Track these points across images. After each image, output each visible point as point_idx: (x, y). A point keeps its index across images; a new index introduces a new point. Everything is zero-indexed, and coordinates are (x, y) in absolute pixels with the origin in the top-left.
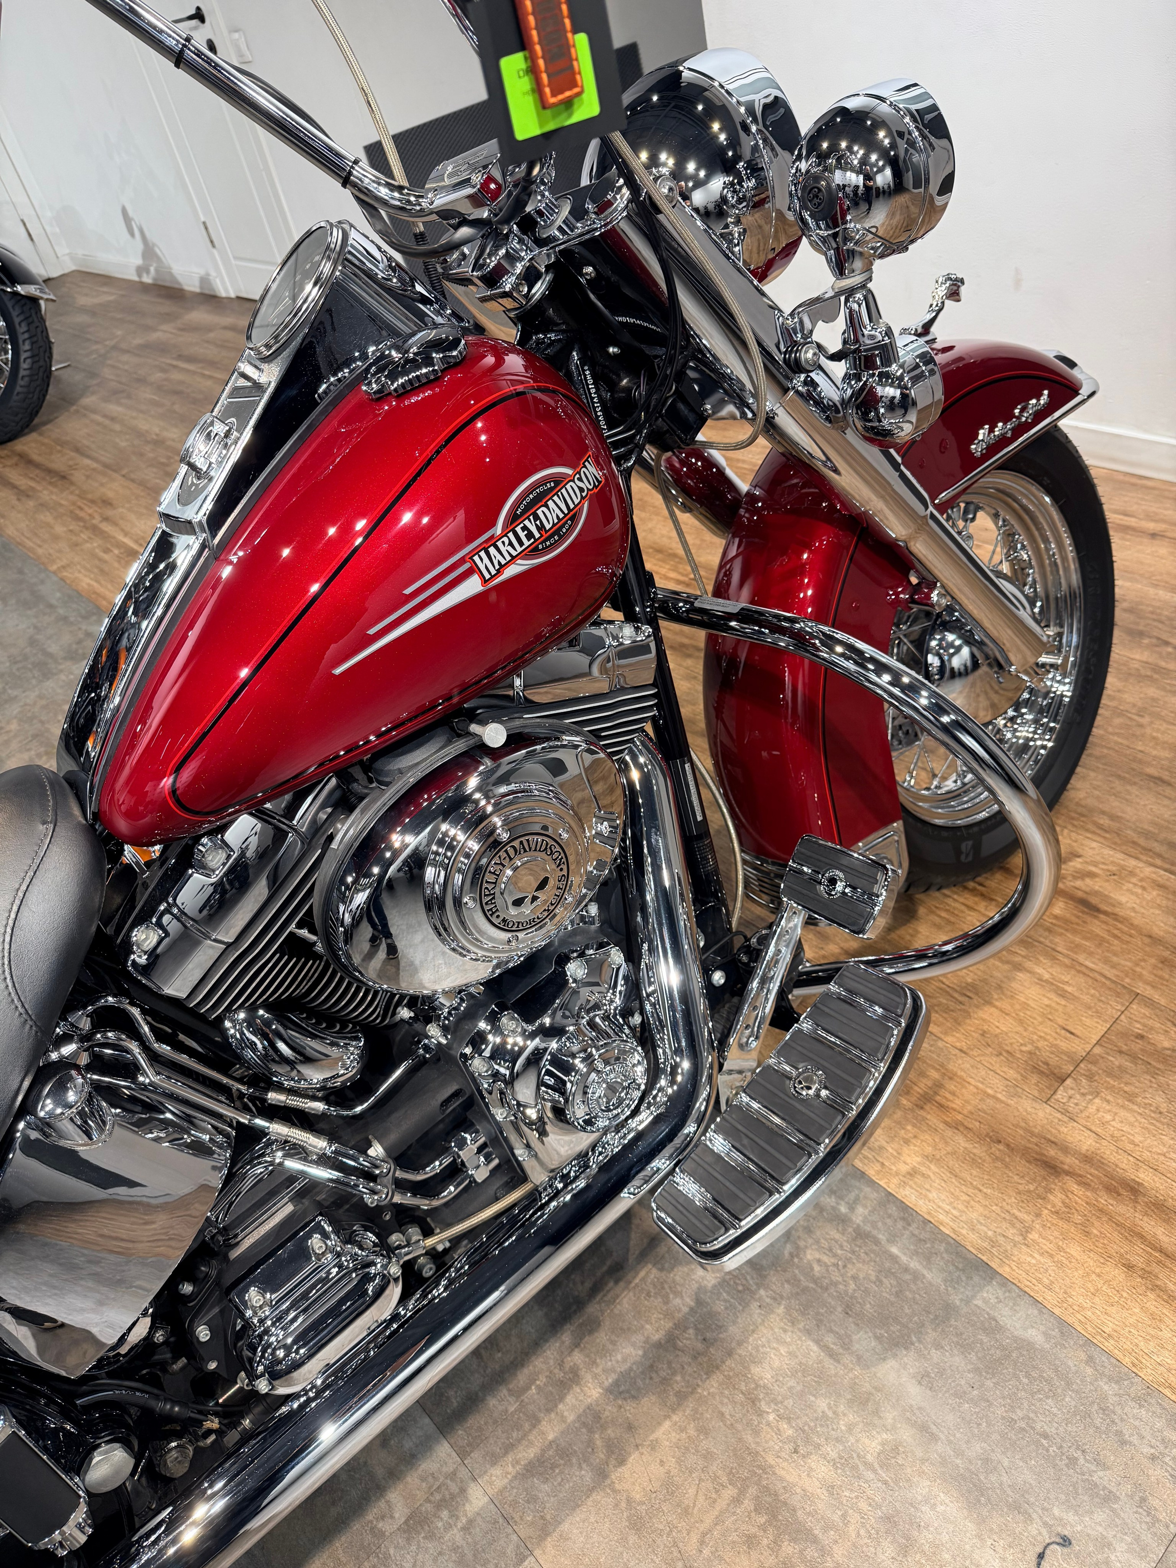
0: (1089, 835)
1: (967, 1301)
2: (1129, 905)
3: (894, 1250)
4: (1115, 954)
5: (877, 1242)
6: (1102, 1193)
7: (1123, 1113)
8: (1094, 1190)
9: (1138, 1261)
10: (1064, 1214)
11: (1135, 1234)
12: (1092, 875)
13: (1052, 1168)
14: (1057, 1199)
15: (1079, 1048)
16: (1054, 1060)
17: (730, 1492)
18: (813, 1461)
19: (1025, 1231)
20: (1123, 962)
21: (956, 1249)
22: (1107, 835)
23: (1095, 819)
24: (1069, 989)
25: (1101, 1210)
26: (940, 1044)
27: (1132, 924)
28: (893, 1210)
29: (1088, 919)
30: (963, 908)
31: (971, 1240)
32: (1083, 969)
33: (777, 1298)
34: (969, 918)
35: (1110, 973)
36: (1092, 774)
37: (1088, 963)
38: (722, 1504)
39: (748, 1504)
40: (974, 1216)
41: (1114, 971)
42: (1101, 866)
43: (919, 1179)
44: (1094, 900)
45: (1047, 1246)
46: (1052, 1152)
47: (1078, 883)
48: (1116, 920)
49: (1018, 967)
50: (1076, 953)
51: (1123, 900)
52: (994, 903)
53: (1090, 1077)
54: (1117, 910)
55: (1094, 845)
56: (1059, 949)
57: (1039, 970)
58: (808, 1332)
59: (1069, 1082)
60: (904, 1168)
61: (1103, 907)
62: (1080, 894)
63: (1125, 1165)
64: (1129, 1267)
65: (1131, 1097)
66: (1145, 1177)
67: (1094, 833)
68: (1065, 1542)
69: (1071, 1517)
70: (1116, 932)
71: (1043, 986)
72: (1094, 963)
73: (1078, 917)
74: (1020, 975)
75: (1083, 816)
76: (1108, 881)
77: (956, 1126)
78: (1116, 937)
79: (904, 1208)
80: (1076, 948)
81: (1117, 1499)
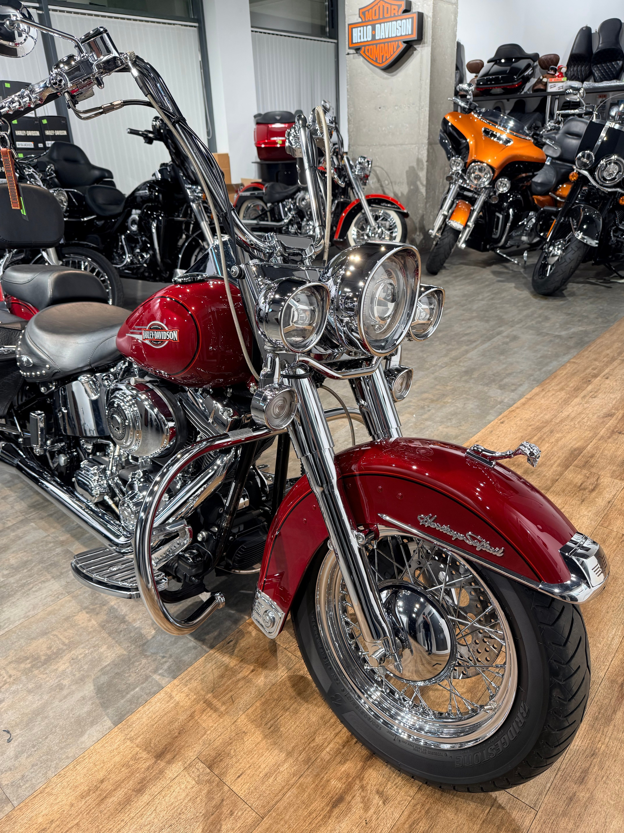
0: (406, 813)
1: (107, 715)
2: (338, 827)
3: (137, 689)
4: (295, 811)
5: (142, 683)
6: (142, 776)
7: (184, 795)
8: (144, 773)
9: (103, 786)
10: (135, 758)
11: (118, 786)
12: (366, 809)
14: (144, 755)
15: (229, 779)
16: (222, 765)
17: (67, 641)
18: (68, 664)
19: (131, 739)
20: (289, 814)
21: (131, 712)
22: (406, 826)
23: (424, 820)
24: (271, 780)
25: (133, 774)
26: (241, 713)
27: (320, 826)
28: (155, 689)
29: (326, 800)
30: (337, 731)
31: (134, 717)
32: (285, 790)
33: (130, 652)
34: (329, 733)
35: (281, 805)
36: (476, 828)
37: (289, 793)
38: (64, 639)
39: (61, 646)
40: (144, 720)
41: (282, 808)
42: (375, 816)
43: (168, 699)
44: (342, 806)
45: (122, 748)
46: (169, 756)
47: (358, 799)
48: (325, 817)
49: (289, 754)
50: (298, 788)
51: (343, 825)
52: (341, 747)
53: (208, 781)
54: (333, 819)
55: (397, 815)
56: (302, 779)
57: (286, 765)
58: (113, 661)
59: (208, 770)
60: (174, 694)
61: (336, 811)
62: (348, 798)
63: (154, 789)
64: (102, 781)
65: (193, 800)
66: (145, 798)
67: (409, 817)
68: (9, 741)
69: (16, 743)
70: (314, 815)
71: (274, 766)
72: (290, 797)
73: (328, 794)
74: (283, 755)
75: (427, 812)
76: (360, 818)
77: (192, 716)
78: (310, 814)
79: (155, 693)
80: (302, 789)
81: (15, 760)
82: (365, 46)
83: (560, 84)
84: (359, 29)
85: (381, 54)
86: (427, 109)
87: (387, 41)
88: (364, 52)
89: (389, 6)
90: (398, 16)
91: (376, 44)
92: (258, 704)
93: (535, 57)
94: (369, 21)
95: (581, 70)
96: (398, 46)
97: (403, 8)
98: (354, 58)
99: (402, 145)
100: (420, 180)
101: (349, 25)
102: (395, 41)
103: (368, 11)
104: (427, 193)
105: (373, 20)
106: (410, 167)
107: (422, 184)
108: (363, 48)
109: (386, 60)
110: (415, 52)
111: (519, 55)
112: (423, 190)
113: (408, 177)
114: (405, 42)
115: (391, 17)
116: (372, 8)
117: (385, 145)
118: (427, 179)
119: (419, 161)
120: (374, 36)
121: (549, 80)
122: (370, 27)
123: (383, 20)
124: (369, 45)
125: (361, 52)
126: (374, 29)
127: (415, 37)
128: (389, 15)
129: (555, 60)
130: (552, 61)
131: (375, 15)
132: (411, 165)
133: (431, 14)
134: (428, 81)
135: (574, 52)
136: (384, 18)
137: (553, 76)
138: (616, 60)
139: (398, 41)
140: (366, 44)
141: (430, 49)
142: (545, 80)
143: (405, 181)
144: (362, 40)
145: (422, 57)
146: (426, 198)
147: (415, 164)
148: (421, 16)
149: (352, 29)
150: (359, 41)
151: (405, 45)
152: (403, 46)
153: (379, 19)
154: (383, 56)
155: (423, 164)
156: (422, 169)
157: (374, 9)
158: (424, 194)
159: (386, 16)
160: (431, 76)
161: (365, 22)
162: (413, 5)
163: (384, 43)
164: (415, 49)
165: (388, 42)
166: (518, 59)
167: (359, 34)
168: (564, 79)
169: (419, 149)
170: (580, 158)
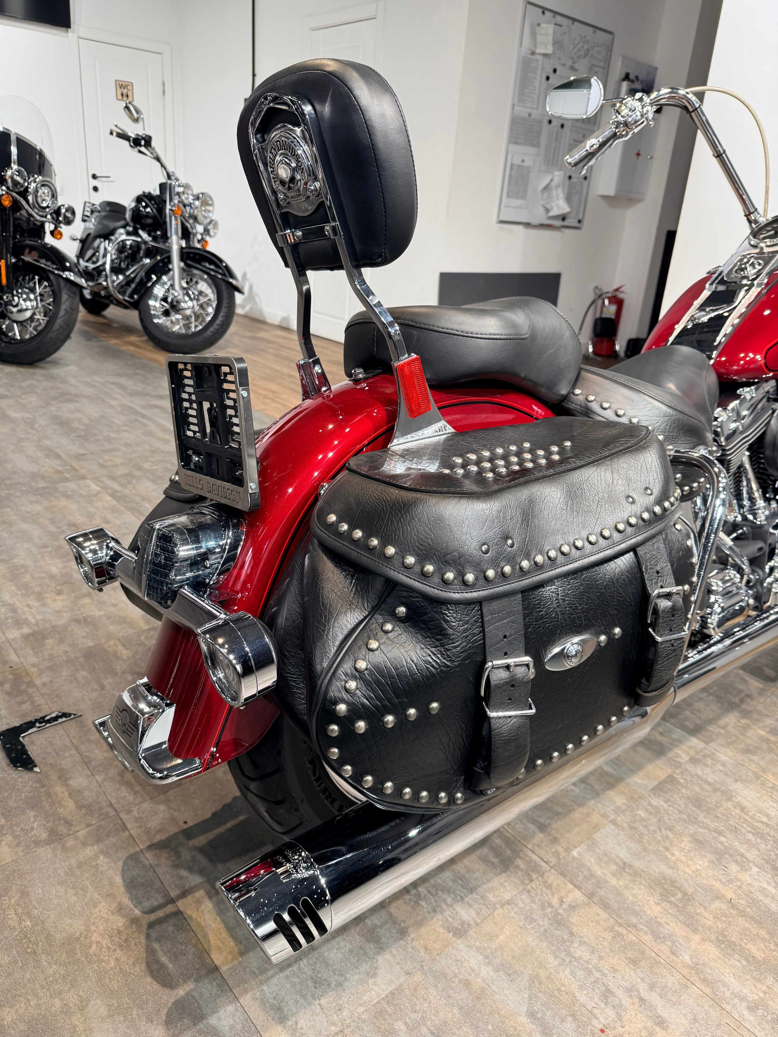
170: (12, 178)
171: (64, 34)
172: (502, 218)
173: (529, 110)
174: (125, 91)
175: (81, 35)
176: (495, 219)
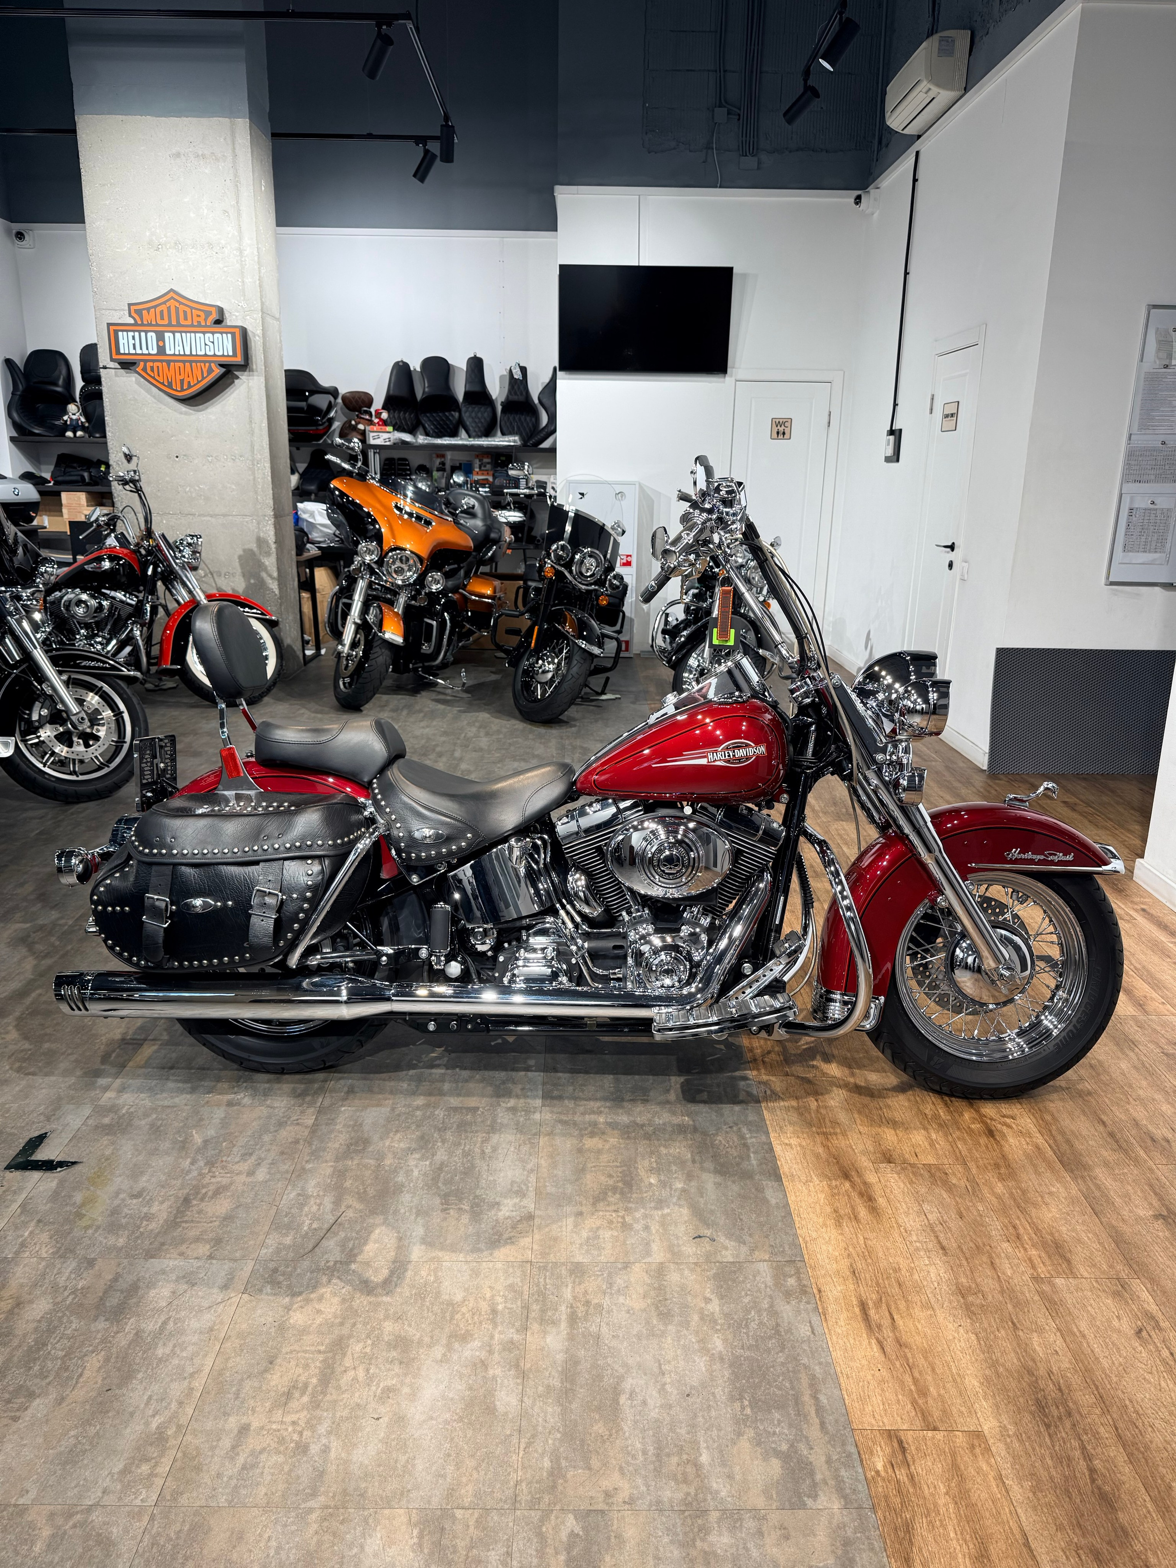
0: (1031, 1116)
1: (760, 1181)
3: (751, 1155)
4: (978, 1151)
5: (747, 1149)
6: (857, 1193)
7: (901, 1184)
8: (854, 1190)
9: (842, 1213)
10: (832, 1187)
11: (852, 1208)
12: (1009, 1127)
13: (846, 1176)
14: (835, 1183)
15: (913, 1161)
16: (895, 1157)
17: (616, 1164)
18: (654, 1176)
19: (810, 1181)
20: (977, 1154)
21: (776, 1169)
22: (1041, 1122)
23: (1044, 1114)
24: (938, 1146)
25: (848, 1195)
26: (854, 1126)
27: (1002, 1149)
29: (984, 1136)
31: (785, 1170)
32: (954, 1145)
33: (693, 1139)
35: (965, 1153)
37: (959, 1146)
38: (611, 1164)
40: (795, 1167)
41: (968, 1154)
42: (1020, 1128)
43: (788, 1146)
44: (997, 1134)
45: (812, 1188)
46: (853, 1173)
47: (998, 1126)
48: (996, 1143)
49: (925, 1129)
50: (960, 1140)
51: (1012, 1141)
52: (949, 1108)
53: (903, 1169)
54: (1003, 1142)
55: (1028, 1121)
56: (954, 1136)
57: (933, 1135)
58: (693, 1152)
59: (892, 1164)
60: (786, 1141)
61: (998, 1138)
62: (993, 1128)
63: (877, 1193)
64: (836, 1211)
65: (911, 1182)
66: (881, 1200)
71: (926, 1139)
72: (963, 1147)
73: (979, 1133)
74: (922, 1131)
76: (1015, 1133)
77: (825, 1146)
78: (987, 1147)
79: (771, 1149)
80: (963, 1139)
81: (744, 1244)
82: (145, 361)
83: (386, 436)
84: (131, 334)
85: (179, 378)
86: (268, 465)
87: (190, 360)
88: (145, 369)
89: (188, 310)
90: (206, 326)
91: (168, 362)
92: (856, 1116)
93: (334, 392)
94: (150, 325)
95: (405, 418)
96: (210, 371)
97: (215, 316)
98: (116, 375)
99: (224, 515)
100: (265, 569)
101: (109, 325)
102: (205, 362)
103: (148, 309)
104: (280, 589)
105: (157, 325)
106: (244, 550)
107: (270, 576)
108: (142, 364)
109: (190, 386)
110: (236, 381)
111: (313, 388)
112: (274, 586)
113: (241, 565)
114: (222, 366)
115: (192, 326)
116: (155, 307)
117: (194, 515)
118: (279, 569)
119: (261, 542)
120: (161, 350)
121: (368, 428)
122: (152, 336)
123: (178, 327)
124: (154, 361)
125: (139, 369)
126: (160, 337)
127: (239, 359)
128: (189, 322)
129: (366, 400)
130: (363, 402)
131: (162, 318)
132: (247, 547)
133: (259, 332)
134: (265, 424)
135: (391, 392)
136: (179, 324)
137: (371, 422)
138: (449, 411)
139: (210, 362)
140: (147, 359)
141: (263, 379)
142: (361, 427)
143: (239, 570)
144: (139, 351)
145: (249, 388)
146: (281, 598)
147: (254, 546)
148: (244, 332)
149: (116, 333)
150: (132, 351)
151: (223, 370)
152: (218, 371)
153: (170, 325)
154: (182, 381)
155: (268, 546)
156: (268, 554)
157: (158, 309)
158: (277, 592)
159: (182, 322)
160: (268, 418)
161: (142, 325)
162: (227, 315)
163: (184, 362)
164: (237, 378)
165: (191, 362)
166: (313, 393)
167: (131, 342)
168: (390, 429)
169: (258, 524)
170: (555, 550)
171: (722, 380)
172: (1111, 579)
173: (1162, 438)
174: (781, 429)
175: (739, 377)
176: (1103, 580)
